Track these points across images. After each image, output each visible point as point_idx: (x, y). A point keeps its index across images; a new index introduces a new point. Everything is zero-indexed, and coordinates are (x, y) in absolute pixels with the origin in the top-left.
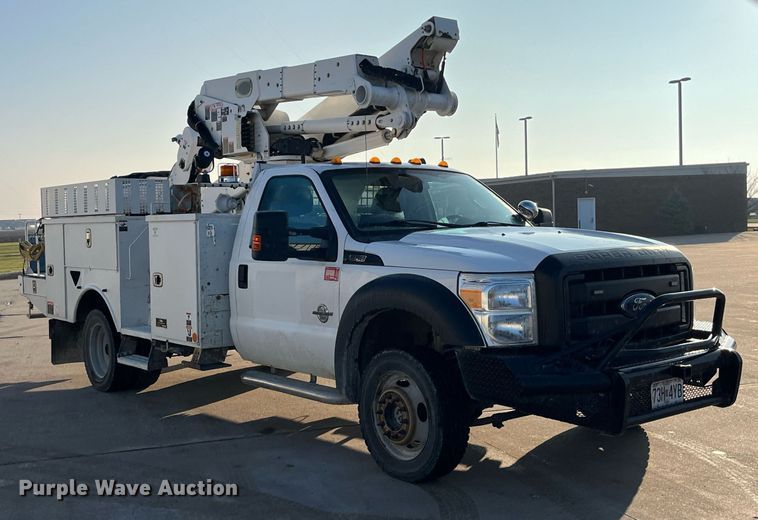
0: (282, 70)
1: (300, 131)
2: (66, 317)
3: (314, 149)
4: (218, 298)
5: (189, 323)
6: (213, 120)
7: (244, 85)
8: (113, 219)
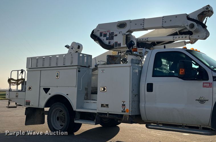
0: (144, 20)
1: (146, 40)
2: (39, 106)
3: (151, 47)
4: (135, 96)
5: (124, 105)
6: (104, 37)
7: (122, 25)
8: (76, 67)
